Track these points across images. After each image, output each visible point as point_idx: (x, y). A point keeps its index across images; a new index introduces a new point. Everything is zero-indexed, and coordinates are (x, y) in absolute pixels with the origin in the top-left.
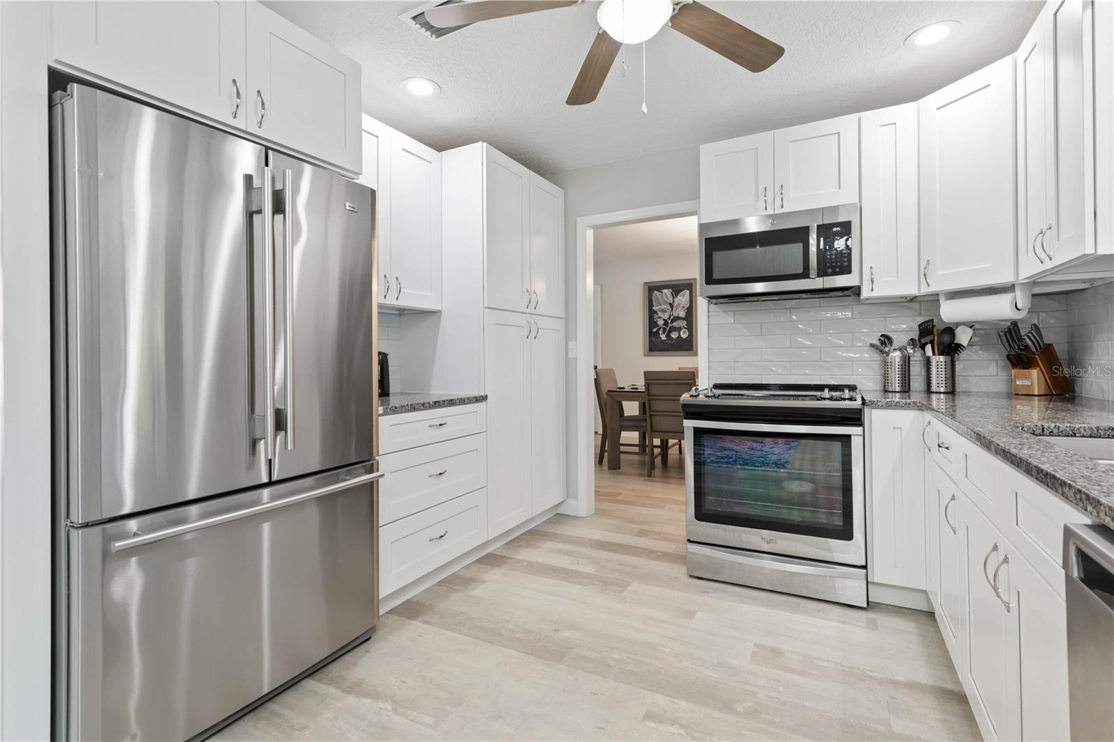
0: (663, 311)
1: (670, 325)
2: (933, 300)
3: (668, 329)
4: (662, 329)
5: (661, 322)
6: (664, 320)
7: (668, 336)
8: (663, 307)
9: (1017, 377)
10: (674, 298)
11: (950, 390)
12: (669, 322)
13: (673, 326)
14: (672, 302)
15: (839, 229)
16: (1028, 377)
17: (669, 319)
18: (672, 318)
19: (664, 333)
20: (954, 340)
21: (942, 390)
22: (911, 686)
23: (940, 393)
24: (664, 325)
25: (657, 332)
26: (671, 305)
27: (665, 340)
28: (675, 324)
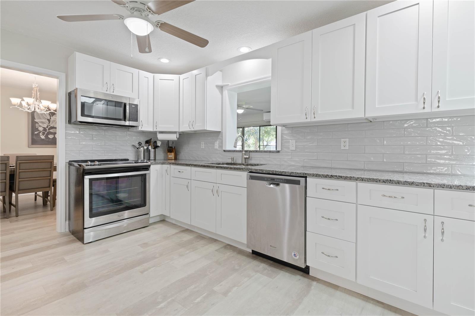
0: (43, 123)
1: (47, 131)
2: (155, 133)
3: (46, 133)
4: (42, 133)
5: (41, 129)
6: (43, 127)
7: (47, 136)
8: (43, 120)
9: (169, 155)
10: (50, 117)
11: (155, 159)
12: (47, 129)
13: (50, 131)
14: (49, 118)
15: (134, 106)
16: (172, 155)
17: (47, 127)
18: (49, 127)
19: (43, 134)
20: (157, 145)
21: (153, 159)
22: (177, 233)
23: (152, 160)
24: (43, 130)
25: (38, 134)
26: (49, 120)
27: (44, 139)
28: (51, 131)
